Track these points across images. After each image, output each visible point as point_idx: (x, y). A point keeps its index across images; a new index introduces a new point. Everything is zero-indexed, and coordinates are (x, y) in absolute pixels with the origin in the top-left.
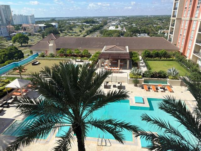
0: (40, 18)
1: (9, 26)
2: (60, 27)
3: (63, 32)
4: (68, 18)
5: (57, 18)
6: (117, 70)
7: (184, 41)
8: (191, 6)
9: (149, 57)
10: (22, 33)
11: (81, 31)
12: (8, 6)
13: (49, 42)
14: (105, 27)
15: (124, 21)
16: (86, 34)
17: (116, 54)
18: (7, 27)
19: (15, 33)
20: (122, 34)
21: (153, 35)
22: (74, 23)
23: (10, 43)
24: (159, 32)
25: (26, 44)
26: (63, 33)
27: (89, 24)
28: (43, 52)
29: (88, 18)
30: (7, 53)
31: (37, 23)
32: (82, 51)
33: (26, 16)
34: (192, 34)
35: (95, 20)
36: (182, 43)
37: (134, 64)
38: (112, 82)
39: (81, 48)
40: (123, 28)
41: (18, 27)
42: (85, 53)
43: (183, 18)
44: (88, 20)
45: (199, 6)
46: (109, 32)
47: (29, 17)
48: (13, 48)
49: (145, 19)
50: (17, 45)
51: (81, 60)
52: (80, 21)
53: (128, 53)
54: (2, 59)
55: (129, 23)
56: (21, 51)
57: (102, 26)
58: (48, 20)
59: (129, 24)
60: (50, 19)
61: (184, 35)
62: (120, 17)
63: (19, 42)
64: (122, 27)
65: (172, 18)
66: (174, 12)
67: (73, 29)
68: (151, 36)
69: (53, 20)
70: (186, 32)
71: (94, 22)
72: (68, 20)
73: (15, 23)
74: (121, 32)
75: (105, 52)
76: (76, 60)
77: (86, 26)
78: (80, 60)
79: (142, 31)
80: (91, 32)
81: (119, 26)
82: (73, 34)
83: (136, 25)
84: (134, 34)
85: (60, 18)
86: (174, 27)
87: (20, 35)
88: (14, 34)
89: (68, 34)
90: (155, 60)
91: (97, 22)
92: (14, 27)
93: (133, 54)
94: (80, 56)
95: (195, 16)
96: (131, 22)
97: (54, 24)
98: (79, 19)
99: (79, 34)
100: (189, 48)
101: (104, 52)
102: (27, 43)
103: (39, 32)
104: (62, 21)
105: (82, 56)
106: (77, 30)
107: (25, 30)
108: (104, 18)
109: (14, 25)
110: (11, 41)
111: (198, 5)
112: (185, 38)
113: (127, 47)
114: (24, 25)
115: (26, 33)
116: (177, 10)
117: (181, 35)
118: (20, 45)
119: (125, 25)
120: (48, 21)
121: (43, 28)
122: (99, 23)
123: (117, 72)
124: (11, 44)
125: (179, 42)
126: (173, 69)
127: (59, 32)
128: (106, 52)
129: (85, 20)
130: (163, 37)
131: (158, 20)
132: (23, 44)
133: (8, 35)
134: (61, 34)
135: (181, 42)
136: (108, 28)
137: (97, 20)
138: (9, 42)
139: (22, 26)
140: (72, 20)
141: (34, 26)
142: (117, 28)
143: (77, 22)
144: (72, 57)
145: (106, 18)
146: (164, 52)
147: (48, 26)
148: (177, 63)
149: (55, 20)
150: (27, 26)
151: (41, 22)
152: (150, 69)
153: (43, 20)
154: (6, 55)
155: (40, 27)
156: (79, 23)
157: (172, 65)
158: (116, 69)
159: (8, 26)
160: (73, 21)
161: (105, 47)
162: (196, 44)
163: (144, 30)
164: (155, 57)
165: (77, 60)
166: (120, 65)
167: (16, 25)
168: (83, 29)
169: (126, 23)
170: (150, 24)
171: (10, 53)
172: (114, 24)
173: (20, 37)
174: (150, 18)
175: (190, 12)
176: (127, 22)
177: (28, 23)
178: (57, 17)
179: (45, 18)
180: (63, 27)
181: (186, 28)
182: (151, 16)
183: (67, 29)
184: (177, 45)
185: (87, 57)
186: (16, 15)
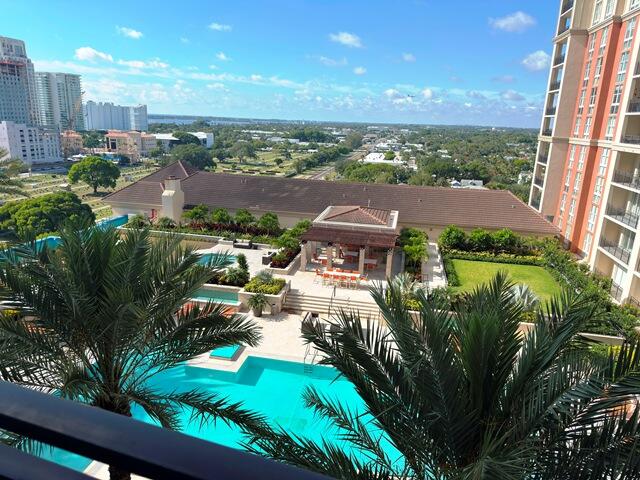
0: (162, 117)
1: (68, 133)
2: (219, 145)
3: (228, 160)
4: (248, 120)
5: (215, 119)
6: (353, 278)
7: (575, 206)
8: (595, 106)
9: (462, 249)
10: (105, 155)
11: (279, 162)
12: (74, 76)
13: (164, 185)
14: (356, 155)
15: (413, 139)
16: (294, 170)
17: (355, 232)
18: (60, 137)
19: (83, 154)
20: (404, 179)
21: (500, 187)
22: (262, 137)
23: (63, 183)
24: (520, 177)
25: (110, 188)
26: (227, 163)
27: (307, 144)
28: (142, 213)
29: (308, 124)
30: (46, 209)
31: (153, 129)
32: (258, 217)
33: (123, 108)
34: (598, 188)
35: (326, 133)
36: (571, 214)
37: (409, 266)
38: (329, 313)
39: (257, 207)
40: (408, 159)
41: (95, 137)
42: (264, 223)
43: (573, 140)
44: (306, 132)
45: (617, 107)
46: (364, 168)
47: (132, 112)
48: (66, 198)
49: (480, 138)
50: (82, 188)
51: (250, 243)
52: (281, 133)
53: (393, 230)
54: (30, 227)
55: (429, 145)
56: (88, 208)
57: (345, 151)
58: (186, 122)
59: (429, 150)
60: (191, 122)
61: (576, 188)
62: (405, 127)
63: (88, 180)
64: (406, 157)
65: (541, 138)
66: (548, 121)
67: (258, 154)
68: (494, 188)
69: (202, 124)
70: (580, 179)
71: (322, 138)
72: (248, 127)
73: (89, 125)
74: (403, 171)
75: (324, 225)
76: (236, 242)
77: (296, 148)
78: (246, 243)
79: (467, 170)
80: (310, 165)
81: (397, 153)
82: (256, 168)
83: (450, 154)
84: (440, 180)
85: (225, 119)
86: (547, 165)
87: (94, 160)
88: (79, 156)
89: (242, 167)
90: (477, 260)
91: (332, 139)
92: (84, 137)
93: (409, 236)
94: (250, 231)
95: (607, 135)
96: (435, 145)
97: (201, 135)
98: (278, 126)
99: (273, 169)
100: (589, 229)
101: (323, 222)
102: (114, 185)
103: (154, 155)
104: (228, 129)
105: (256, 233)
106: (267, 157)
107: (114, 146)
108: (354, 126)
109: (83, 132)
110: (67, 178)
111: (613, 104)
112: (577, 198)
113: (395, 214)
114: (113, 134)
115: (115, 156)
116: (556, 116)
117: (566, 188)
118: (92, 190)
119: (416, 152)
120: (186, 127)
121: (167, 145)
122: (337, 142)
123: (353, 286)
124: (65, 185)
125: (563, 209)
126: (521, 289)
127: (215, 159)
128: (327, 222)
129: (296, 132)
130: (509, 192)
131: (521, 141)
132: (101, 189)
133: (62, 159)
134: (219, 166)
135: (568, 209)
136: (363, 157)
137: (334, 133)
138: (60, 178)
139: (107, 135)
140: (257, 129)
141: (143, 139)
142: (392, 159)
143: (273, 136)
144: (226, 233)
145: (362, 128)
146: (507, 236)
147: (184, 140)
148: (546, 272)
149: (209, 126)
150: (121, 135)
151: (163, 128)
152: (457, 284)
153: (171, 121)
154: (41, 215)
155: (160, 142)
156: (278, 139)
157: (529, 277)
158: (349, 275)
159: (64, 134)
160: (260, 132)
161: (329, 208)
162: (608, 217)
163: (474, 171)
164: (479, 250)
165: (240, 242)
166: (365, 265)
167: (89, 133)
168: (288, 156)
169: (421, 145)
170: (494, 152)
171: (55, 211)
172: (384, 145)
173: (94, 168)
174: (496, 134)
175: (591, 123)
176: (423, 144)
177: (125, 127)
178: (214, 116)
179: (179, 118)
180: (227, 146)
181: (582, 167)
182: (502, 128)
183: (239, 153)
184: (556, 219)
185: (271, 234)
186: (94, 104)
